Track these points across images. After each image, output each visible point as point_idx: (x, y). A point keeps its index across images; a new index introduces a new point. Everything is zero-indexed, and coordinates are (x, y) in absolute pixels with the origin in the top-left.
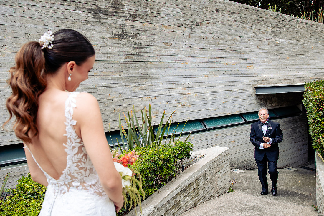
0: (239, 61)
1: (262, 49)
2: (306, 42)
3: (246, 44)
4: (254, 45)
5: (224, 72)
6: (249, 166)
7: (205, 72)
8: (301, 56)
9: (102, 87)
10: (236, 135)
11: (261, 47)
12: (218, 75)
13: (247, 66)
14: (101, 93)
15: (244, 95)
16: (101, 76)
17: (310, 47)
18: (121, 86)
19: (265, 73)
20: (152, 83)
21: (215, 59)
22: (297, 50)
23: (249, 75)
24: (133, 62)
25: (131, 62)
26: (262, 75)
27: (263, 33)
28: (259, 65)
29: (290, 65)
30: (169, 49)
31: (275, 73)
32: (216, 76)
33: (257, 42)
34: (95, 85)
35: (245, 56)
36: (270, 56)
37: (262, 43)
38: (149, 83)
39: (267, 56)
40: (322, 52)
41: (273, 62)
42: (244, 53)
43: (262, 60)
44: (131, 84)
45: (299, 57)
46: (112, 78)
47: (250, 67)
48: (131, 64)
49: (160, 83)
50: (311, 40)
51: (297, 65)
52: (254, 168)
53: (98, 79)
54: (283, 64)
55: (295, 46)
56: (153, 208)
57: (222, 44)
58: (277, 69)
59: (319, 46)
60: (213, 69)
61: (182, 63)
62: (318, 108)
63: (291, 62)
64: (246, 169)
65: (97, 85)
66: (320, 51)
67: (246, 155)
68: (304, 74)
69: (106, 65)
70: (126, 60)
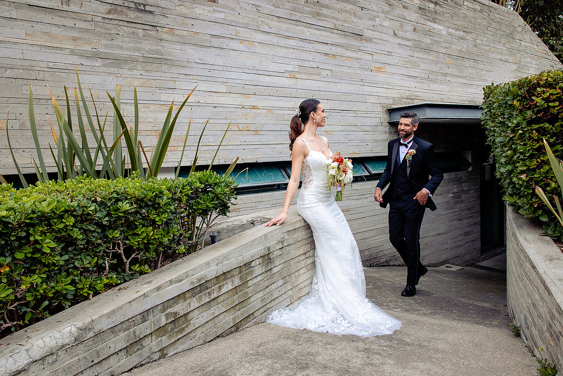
0: (359, 55)
1: (402, 38)
2: (479, 38)
3: (371, 23)
4: (387, 27)
5: (329, 73)
6: (376, 260)
7: (290, 68)
8: (471, 63)
9: (47, 69)
10: (351, 198)
11: (400, 34)
12: (316, 77)
13: (374, 66)
14: (45, 83)
15: (368, 122)
16: (43, 44)
17: (487, 48)
18: (97, 73)
19: (407, 85)
20: (173, 75)
21: (310, 44)
22: (464, 50)
23: (378, 85)
24: (126, 24)
25: (121, 23)
26: (402, 88)
27: (404, 7)
28: (396, 67)
29: (452, 75)
30: (212, 9)
31: (425, 86)
32: (312, 77)
33: (392, 22)
34: (28, 63)
35: (369, 47)
36: (416, 54)
37: (401, 26)
38: (166, 75)
39: (410, 53)
40: (506, 59)
41: (423, 66)
42: (369, 40)
43: (401, 59)
44: (121, 71)
45: (467, 63)
46: (72, 52)
47: (379, 70)
48: (122, 27)
49: (191, 77)
50: (488, 36)
51: (463, 77)
52: (384, 264)
53: (36, 48)
54: (440, 71)
55: (461, 41)
56: (74, 329)
57: (325, 16)
58: (428, 79)
59: (501, 47)
60: (306, 64)
61: (242, 41)
62: (524, 102)
63: (455, 71)
64: (370, 267)
65: (33, 63)
66: (504, 58)
67: (371, 239)
68: (476, 96)
69: (58, 20)
70: (110, 16)
